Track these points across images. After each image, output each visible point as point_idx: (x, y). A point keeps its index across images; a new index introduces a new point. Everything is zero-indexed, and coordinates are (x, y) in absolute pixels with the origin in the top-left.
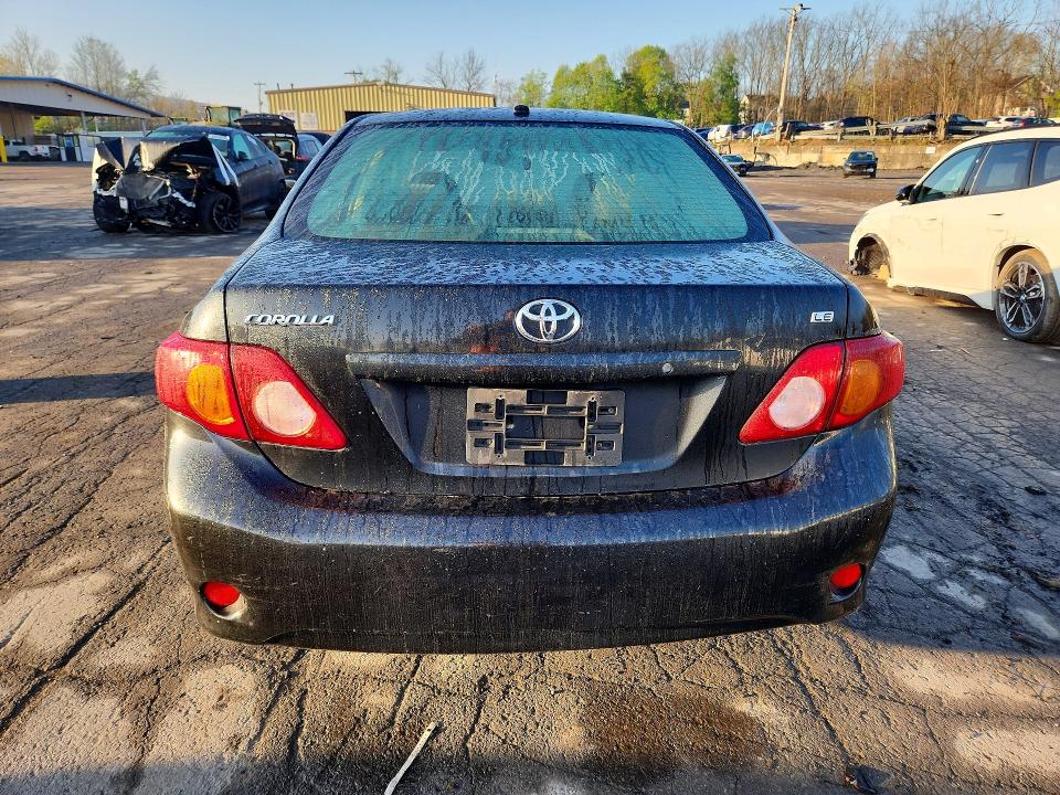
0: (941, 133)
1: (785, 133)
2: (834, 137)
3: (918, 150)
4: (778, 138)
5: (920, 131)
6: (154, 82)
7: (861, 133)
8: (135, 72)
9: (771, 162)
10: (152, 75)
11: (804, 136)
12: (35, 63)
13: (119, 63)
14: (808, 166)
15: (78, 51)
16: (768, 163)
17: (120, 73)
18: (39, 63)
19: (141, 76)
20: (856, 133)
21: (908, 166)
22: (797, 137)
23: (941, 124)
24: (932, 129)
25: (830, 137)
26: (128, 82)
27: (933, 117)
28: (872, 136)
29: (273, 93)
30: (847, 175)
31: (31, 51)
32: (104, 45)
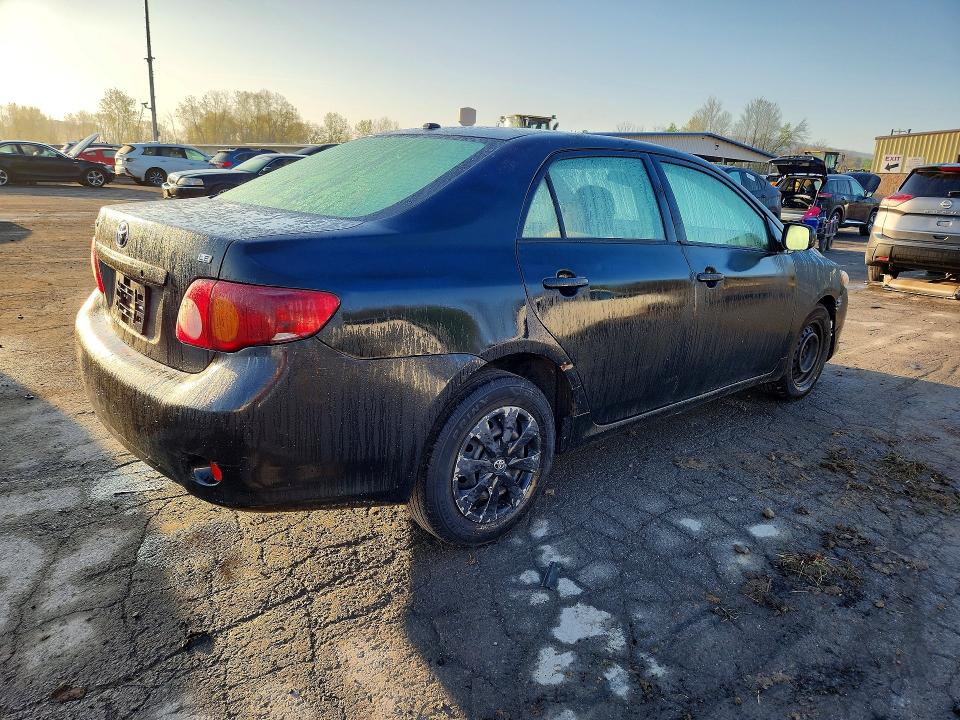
6: (802, 133)
8: (788, 126)
10: (801, 128)
12: (714, 123)
13: (777, 119)
15: (748, 111)
17: (776, 127)
18: (717, 122)
19: (792, 128)
26: (780, 134)
29: (884, 138)
31: (714, 113)
32: (769, 105)
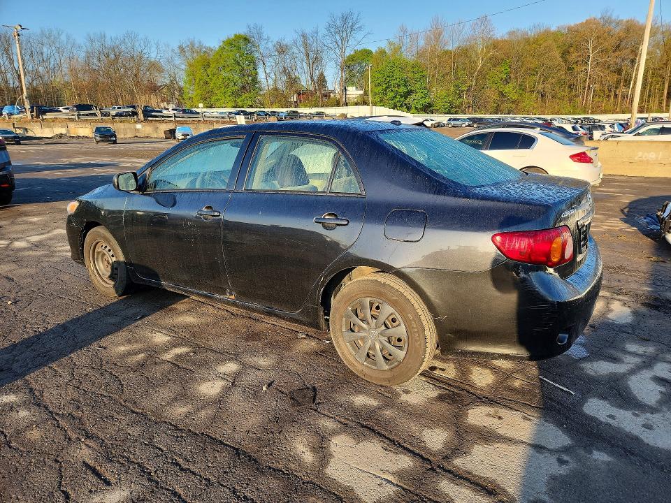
0: (141, 116)
1: (34, 114)
2: (73, 117)
3: (131, 126)
4: (29, 117)
5: (127, 115)
7: (91, 115)
9: (30, 134)
11: (49, 116)
14: (61, 136)
16: (27, 135)
20: (87, 115)
21: (128, 136)
22: (44, 117)
23: (140, 111)
24: (135, 114)
25: (70, 117)
27: (133, 107)
28: (99, 117)
30: (98, 142)
